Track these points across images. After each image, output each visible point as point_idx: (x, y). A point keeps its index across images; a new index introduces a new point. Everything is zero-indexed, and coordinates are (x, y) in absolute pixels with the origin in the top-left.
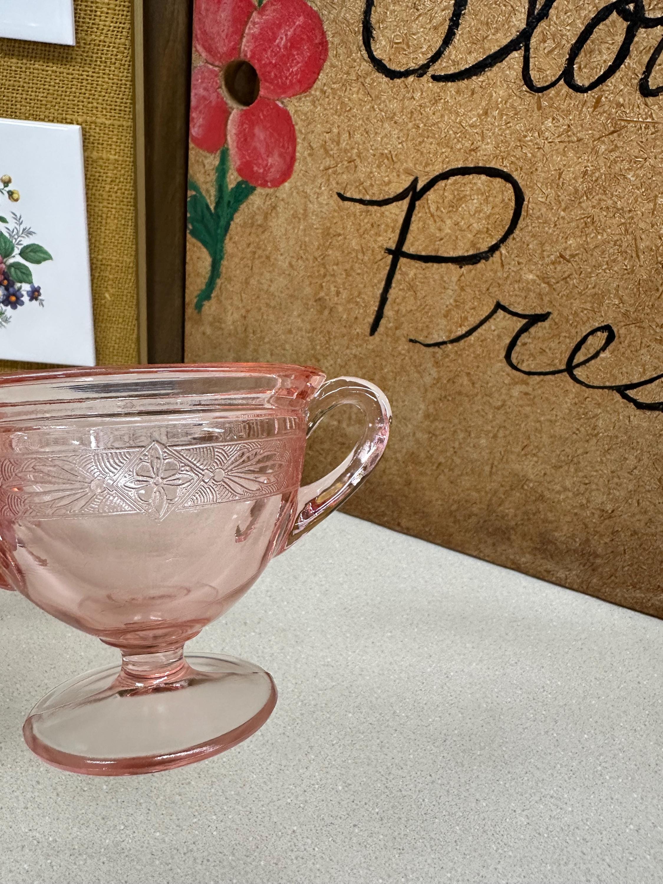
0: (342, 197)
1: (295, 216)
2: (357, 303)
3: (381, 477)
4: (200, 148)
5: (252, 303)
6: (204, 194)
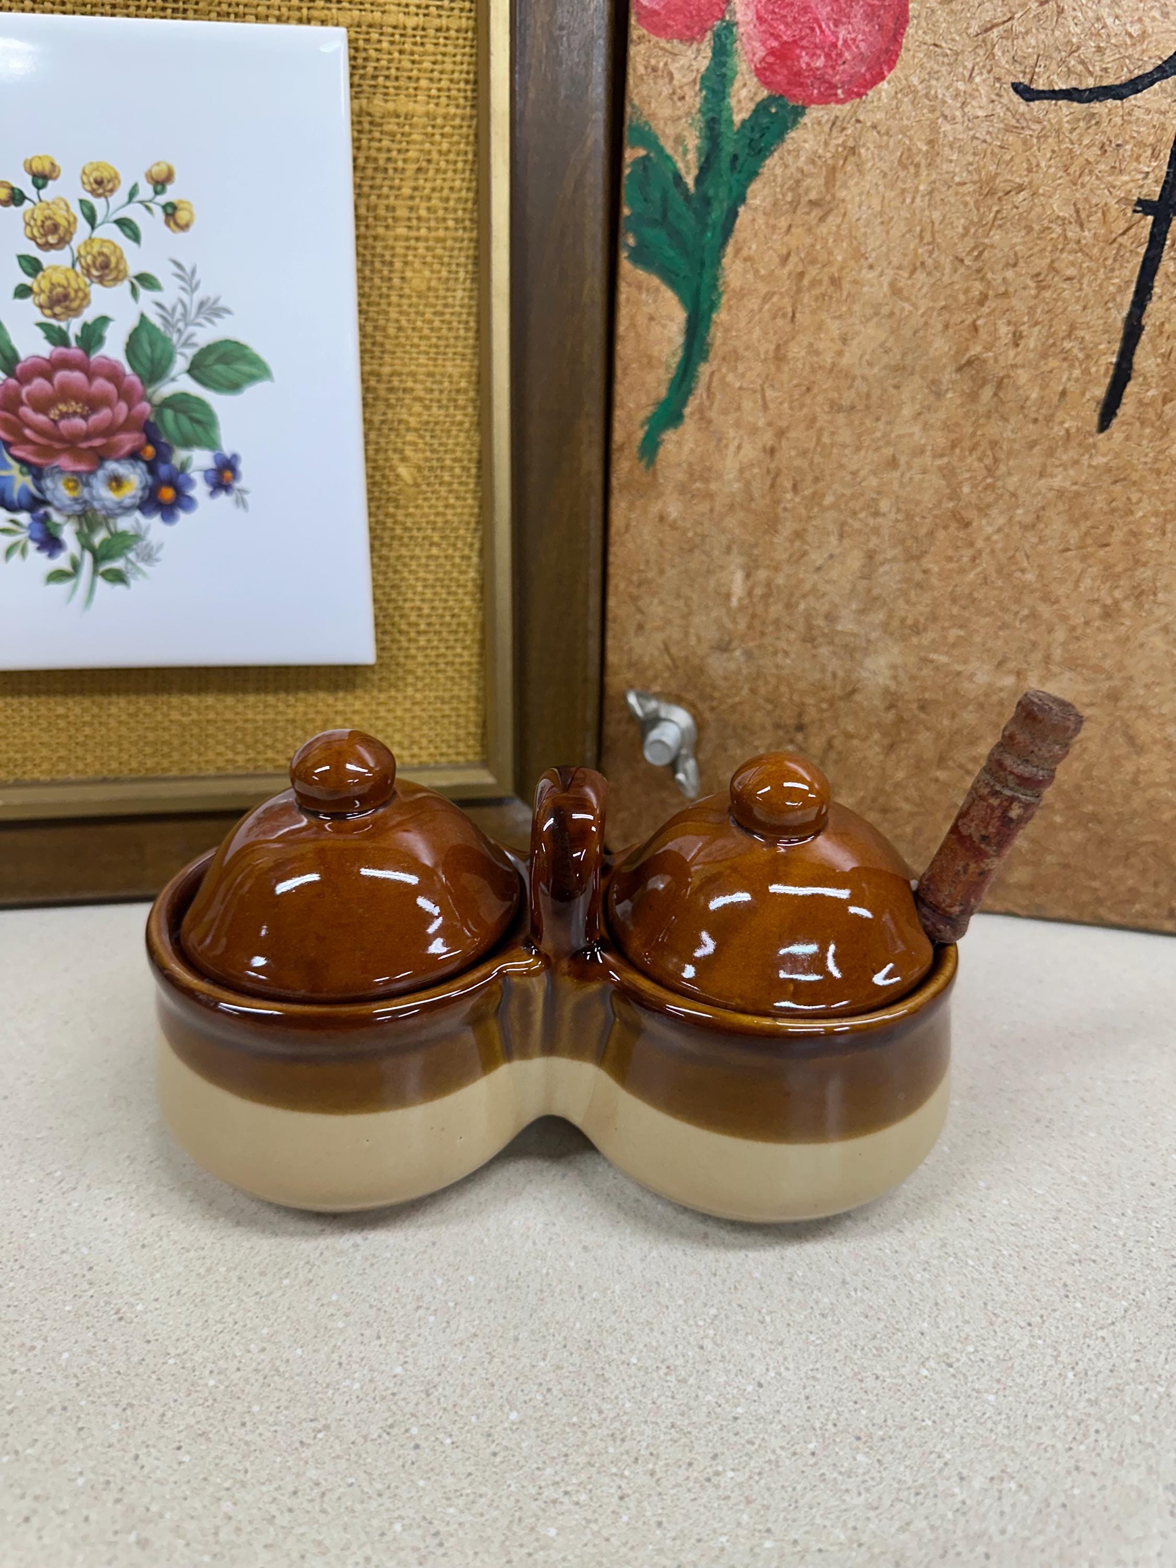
0: (1026, 93)
1: (907, 161)
2: (1066, 356)
3: (1127, 798)
4: (657, 35)
5: (791, 408)
6: (669, 150)
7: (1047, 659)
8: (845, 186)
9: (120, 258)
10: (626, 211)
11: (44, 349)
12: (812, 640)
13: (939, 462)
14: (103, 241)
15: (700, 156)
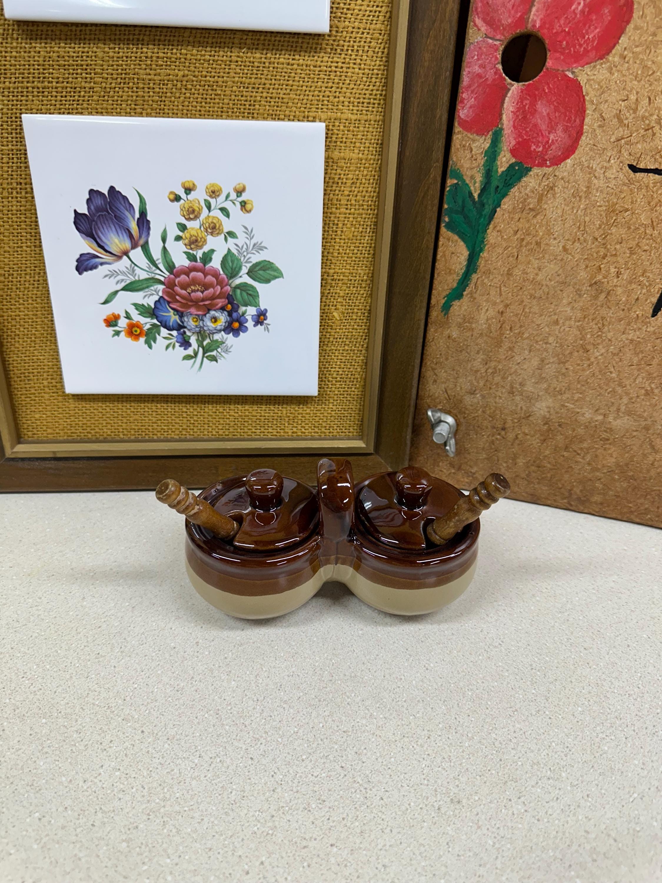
0: (634, 169)
1: (576, 194)
2: (640, 284)
3: (649, 471)
4: (468, 131)
5: (513, 296)
6: (467, 182)
7: (618, 410)
8: (546, 203)
9: (221, 224)
10: (446, 206)
11: (186, 263)
12: (513, 393)
13: (577, 324)
14: (214, 217)
15: (482, 185)
